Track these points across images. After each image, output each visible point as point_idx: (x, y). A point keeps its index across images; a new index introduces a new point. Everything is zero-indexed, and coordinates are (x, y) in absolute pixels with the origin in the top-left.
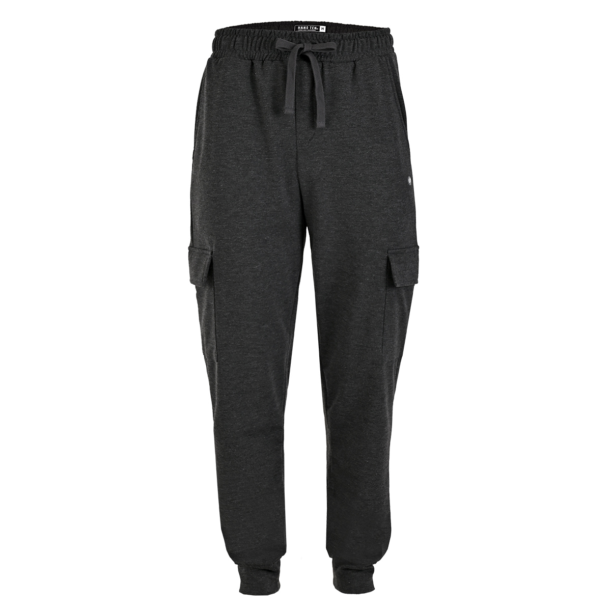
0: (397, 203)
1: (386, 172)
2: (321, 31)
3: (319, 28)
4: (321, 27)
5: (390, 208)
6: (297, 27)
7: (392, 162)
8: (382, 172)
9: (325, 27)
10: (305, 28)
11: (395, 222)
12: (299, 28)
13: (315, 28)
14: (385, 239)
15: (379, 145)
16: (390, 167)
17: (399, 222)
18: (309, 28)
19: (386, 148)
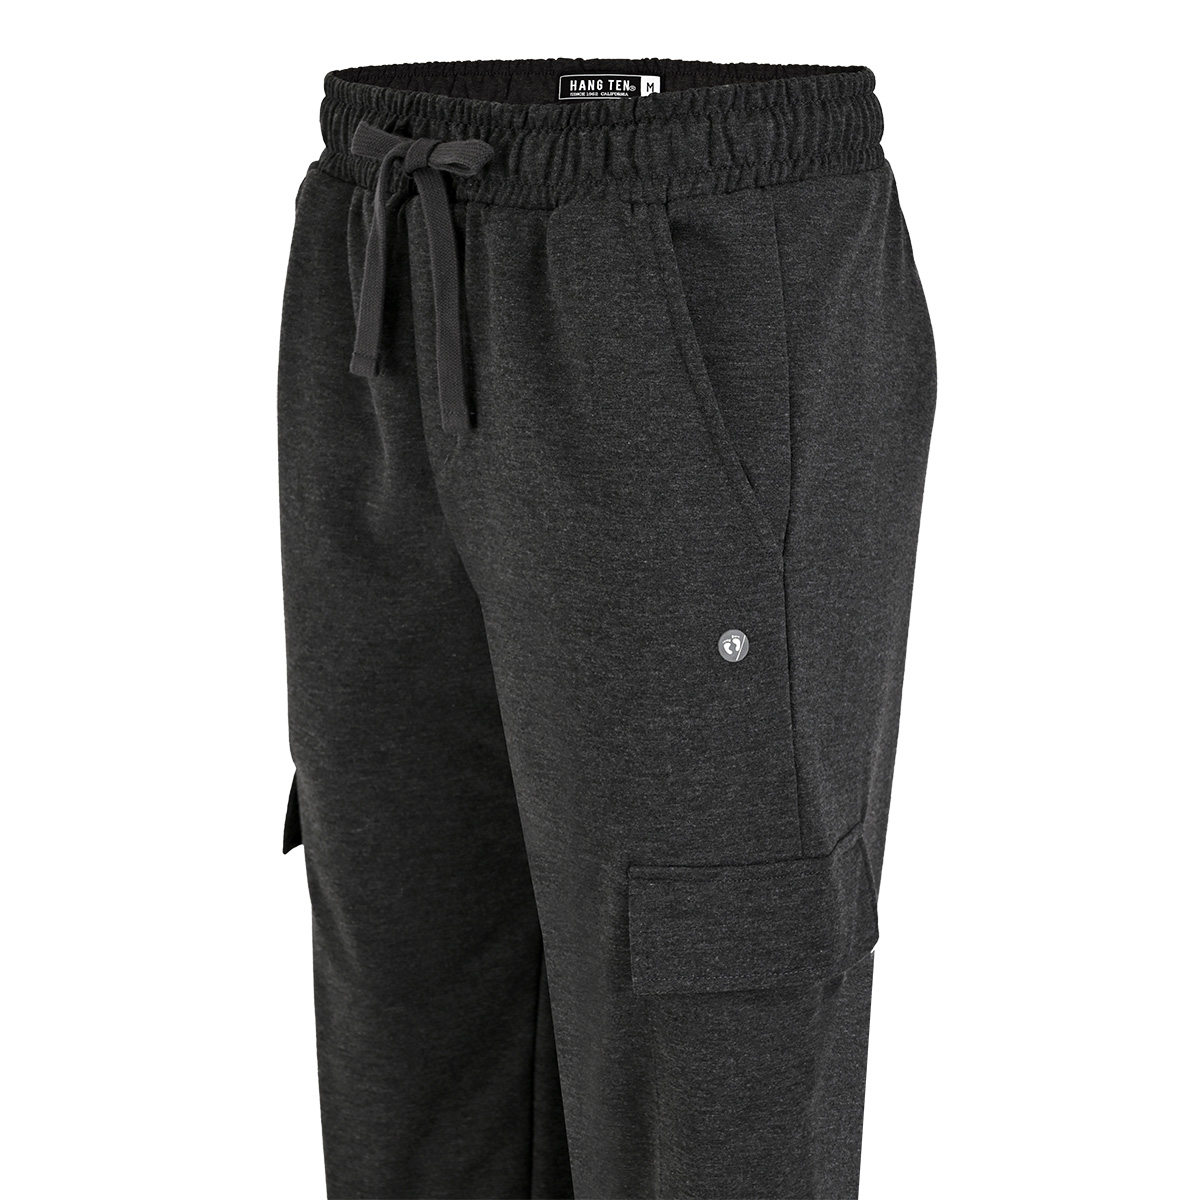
0: (665, 716)
1: (618, 605)
2: (644, 93)
3: (636, 83)
4: (645, 80)
5: (634, 730)
6: (566, 83)
7: (640, 575)
8: (605, 605)
9: (656, 80)
10: (591, 85)
11: (654, 776)
12: (573, 85)
13: (627, 85)
14: (620, 829)
15: (597, 512)
16: (633, 591)
17: (671, 779)
18: (606, 88)
19: (619, 526)
